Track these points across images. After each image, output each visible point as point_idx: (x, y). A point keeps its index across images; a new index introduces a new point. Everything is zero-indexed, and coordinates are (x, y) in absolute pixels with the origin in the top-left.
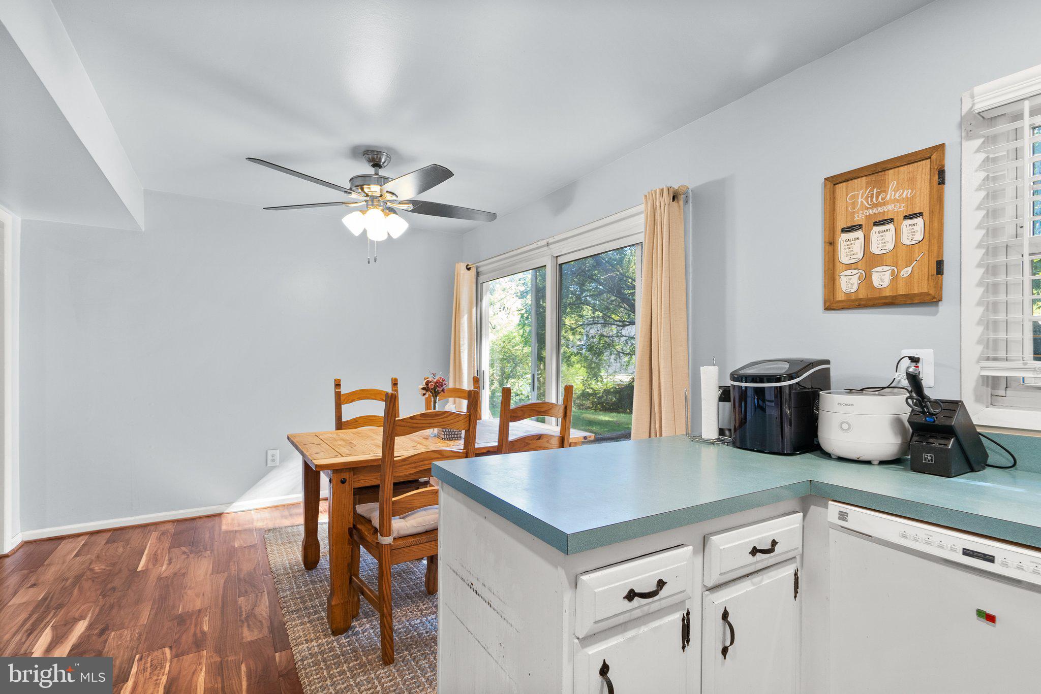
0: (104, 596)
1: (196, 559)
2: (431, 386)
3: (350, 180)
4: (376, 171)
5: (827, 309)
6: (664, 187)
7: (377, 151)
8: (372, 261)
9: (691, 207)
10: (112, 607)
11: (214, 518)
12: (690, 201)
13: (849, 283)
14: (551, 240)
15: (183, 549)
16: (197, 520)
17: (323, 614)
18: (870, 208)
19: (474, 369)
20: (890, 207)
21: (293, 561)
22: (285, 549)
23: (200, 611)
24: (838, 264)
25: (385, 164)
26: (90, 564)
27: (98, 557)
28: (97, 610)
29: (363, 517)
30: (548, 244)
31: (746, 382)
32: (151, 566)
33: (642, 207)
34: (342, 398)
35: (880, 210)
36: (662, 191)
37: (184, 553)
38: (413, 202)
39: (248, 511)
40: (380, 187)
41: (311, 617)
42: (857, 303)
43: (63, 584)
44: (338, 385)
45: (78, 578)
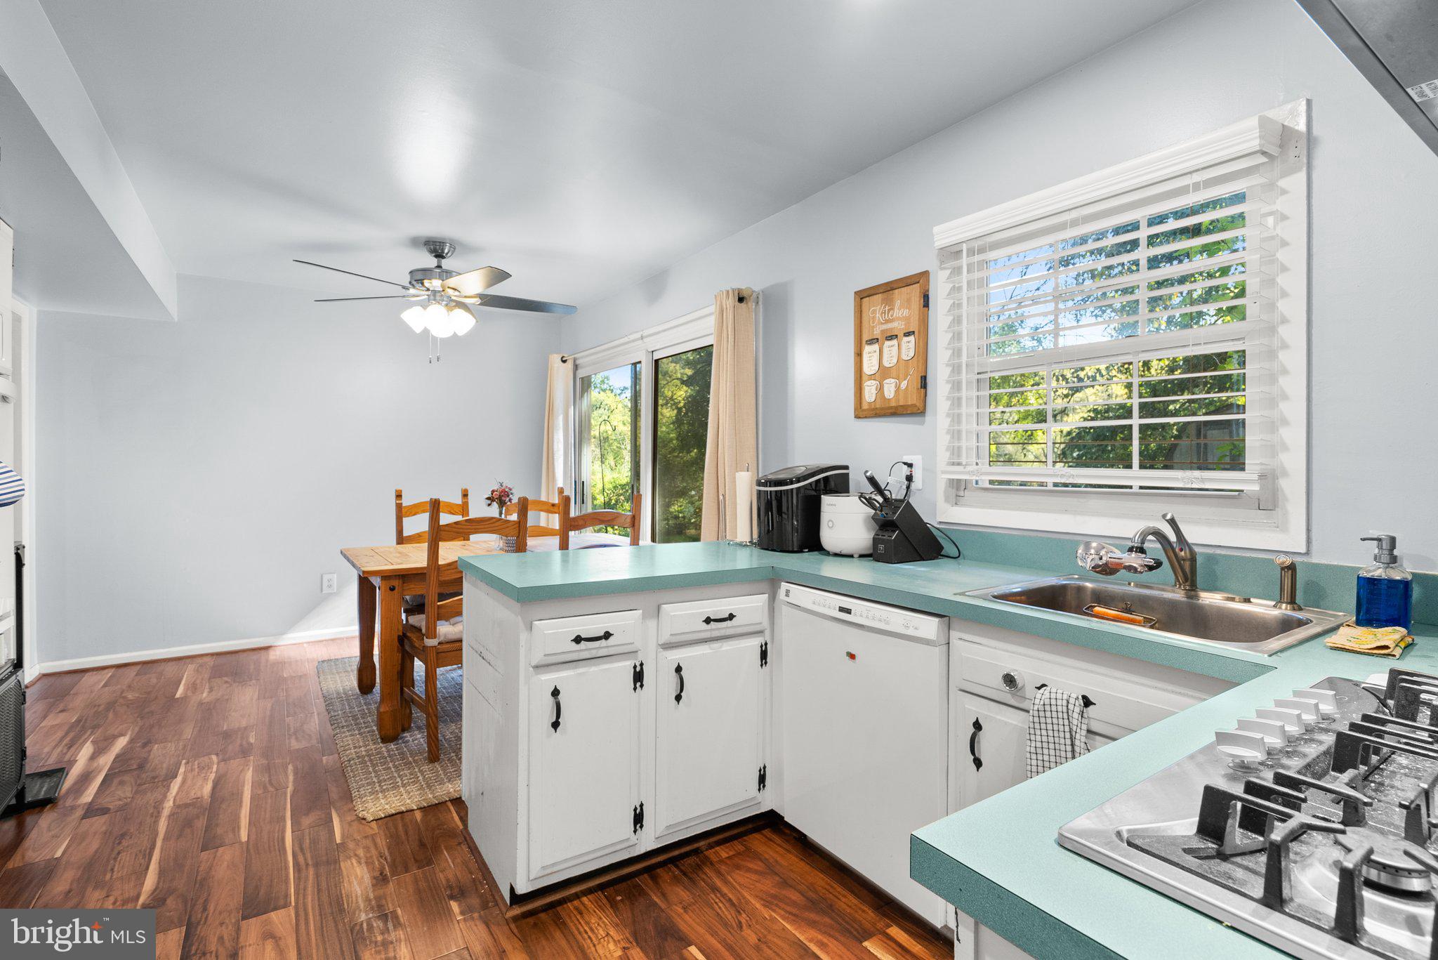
0: (142, 718)
1: (240, 688)
2: (496, 495)
3: (410, 272)
4: (438, 262)
5: (857, 417)
6: (729, 289)
7: (440, 242)
8: (434, 360)
9: (761, 306)
10: (152, 727)
11: (260, 651)
12: (760, 303)
13: (870, 393)
14: (646, 333)
15: (226, 679)
16: (240, 653)
17: (375, 728)
18: (884, 324)
19: (571, 480)
20: (895, 324)
21: (348, 688)
22: (340, 677)
23: (245, 728)
24: (864, 376)
25: (449, 255)
26: (122, 693)
27: (129, 686)
28: (137, 729)
29: (415, 627)
30: (642, 338)
31: (770, 486)
32: (189, 693)
33: (712, 309)
34: (404, 511)
35: (889, 326)
36: (728, 292)
37: (226, 682)
38: (481, 296)
39: (299, 644)
40: (441, 281)
41: (362, 731)
42: (874, 412)
43: (95, 709)
44: (399, 496)
45: (111, 705)
